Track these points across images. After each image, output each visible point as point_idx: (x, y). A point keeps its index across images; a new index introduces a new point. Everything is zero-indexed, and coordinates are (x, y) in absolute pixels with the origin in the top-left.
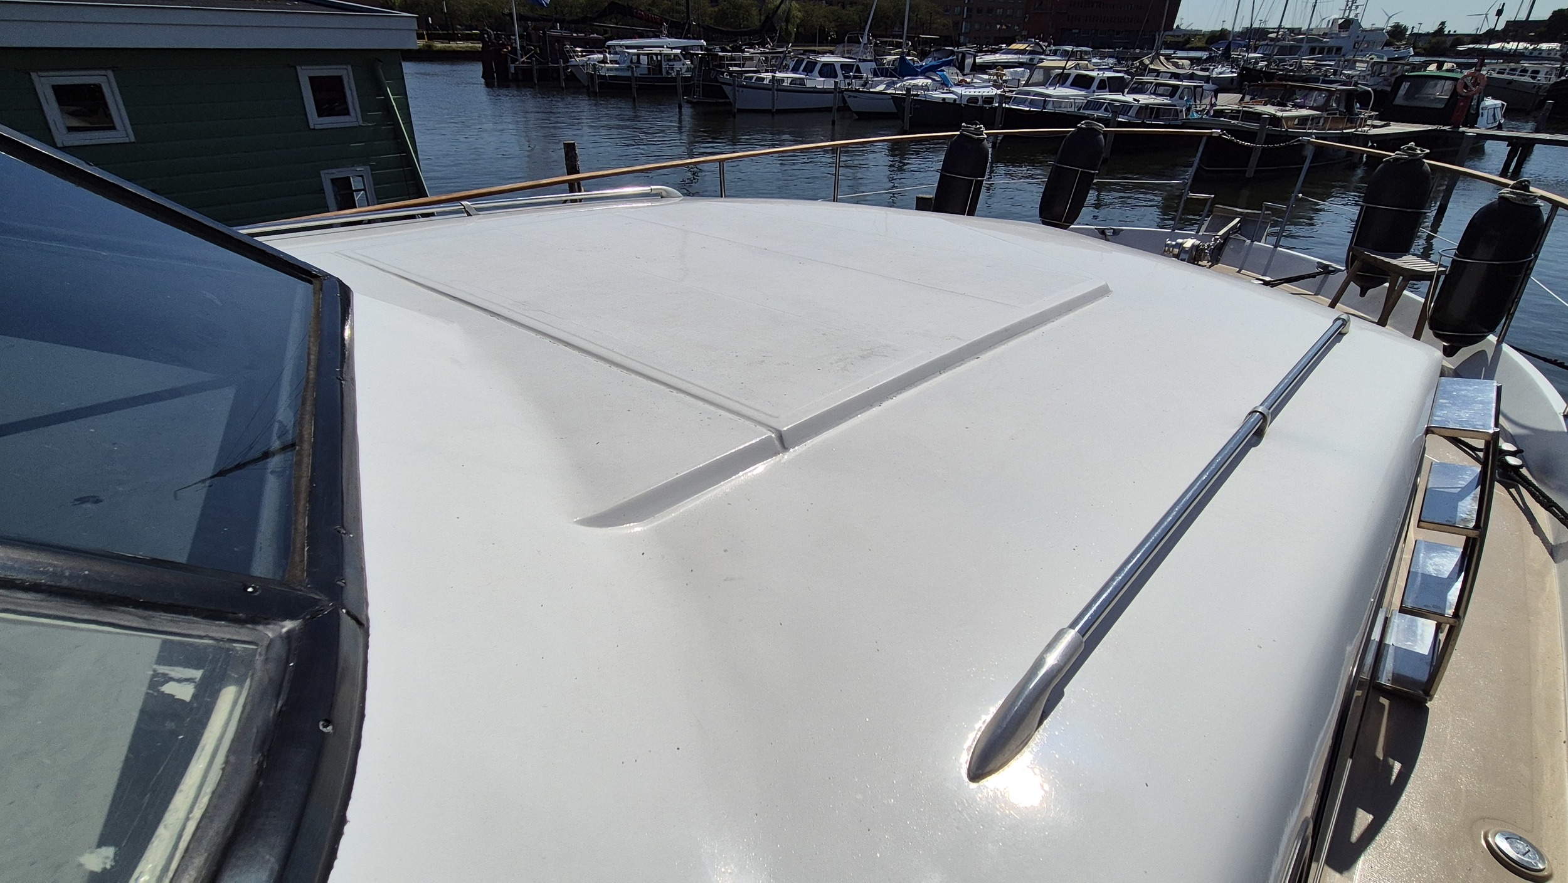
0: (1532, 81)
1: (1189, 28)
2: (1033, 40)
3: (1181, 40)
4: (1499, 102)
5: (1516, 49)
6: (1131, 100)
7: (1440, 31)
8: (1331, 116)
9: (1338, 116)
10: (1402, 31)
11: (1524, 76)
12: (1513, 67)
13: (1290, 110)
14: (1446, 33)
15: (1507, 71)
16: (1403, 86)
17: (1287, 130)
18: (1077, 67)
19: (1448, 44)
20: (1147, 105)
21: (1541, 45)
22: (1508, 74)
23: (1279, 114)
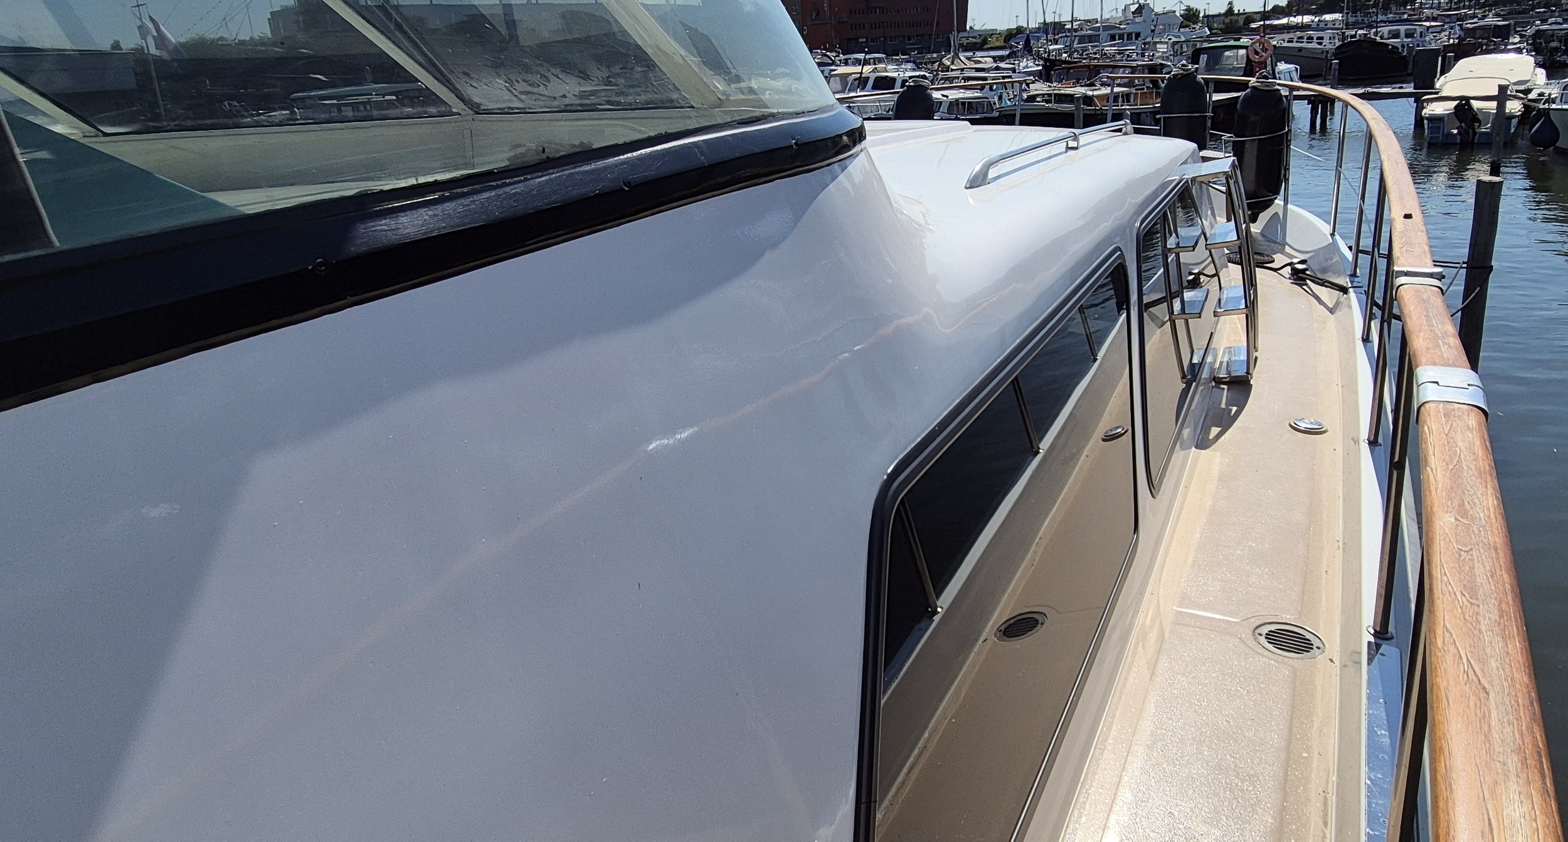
0: (1319, 47)
1: (984, 28)
2: (819, 51)
3: (977, 41)
4: (1292, 66)
5: (1302, 23)
6: (940, 97)
7: (1230, 11)
8: (1139, 92)
9: (1145, 90)
10: (1194, 14)
11: (1311, 43)
12: (1299, 35)
13: (1099, 89)
14: (1236, 12)
15: (1295, 40)
16: (1201, 59)
17: (1101, 108)
18: (874, 71)
19: (1241, 22)
20: (957, 100)
21: (1324, 16)
22: (1297, 42)
23: (1090, 93)
